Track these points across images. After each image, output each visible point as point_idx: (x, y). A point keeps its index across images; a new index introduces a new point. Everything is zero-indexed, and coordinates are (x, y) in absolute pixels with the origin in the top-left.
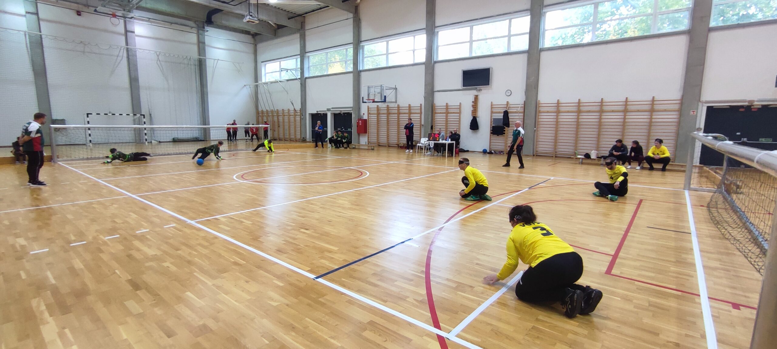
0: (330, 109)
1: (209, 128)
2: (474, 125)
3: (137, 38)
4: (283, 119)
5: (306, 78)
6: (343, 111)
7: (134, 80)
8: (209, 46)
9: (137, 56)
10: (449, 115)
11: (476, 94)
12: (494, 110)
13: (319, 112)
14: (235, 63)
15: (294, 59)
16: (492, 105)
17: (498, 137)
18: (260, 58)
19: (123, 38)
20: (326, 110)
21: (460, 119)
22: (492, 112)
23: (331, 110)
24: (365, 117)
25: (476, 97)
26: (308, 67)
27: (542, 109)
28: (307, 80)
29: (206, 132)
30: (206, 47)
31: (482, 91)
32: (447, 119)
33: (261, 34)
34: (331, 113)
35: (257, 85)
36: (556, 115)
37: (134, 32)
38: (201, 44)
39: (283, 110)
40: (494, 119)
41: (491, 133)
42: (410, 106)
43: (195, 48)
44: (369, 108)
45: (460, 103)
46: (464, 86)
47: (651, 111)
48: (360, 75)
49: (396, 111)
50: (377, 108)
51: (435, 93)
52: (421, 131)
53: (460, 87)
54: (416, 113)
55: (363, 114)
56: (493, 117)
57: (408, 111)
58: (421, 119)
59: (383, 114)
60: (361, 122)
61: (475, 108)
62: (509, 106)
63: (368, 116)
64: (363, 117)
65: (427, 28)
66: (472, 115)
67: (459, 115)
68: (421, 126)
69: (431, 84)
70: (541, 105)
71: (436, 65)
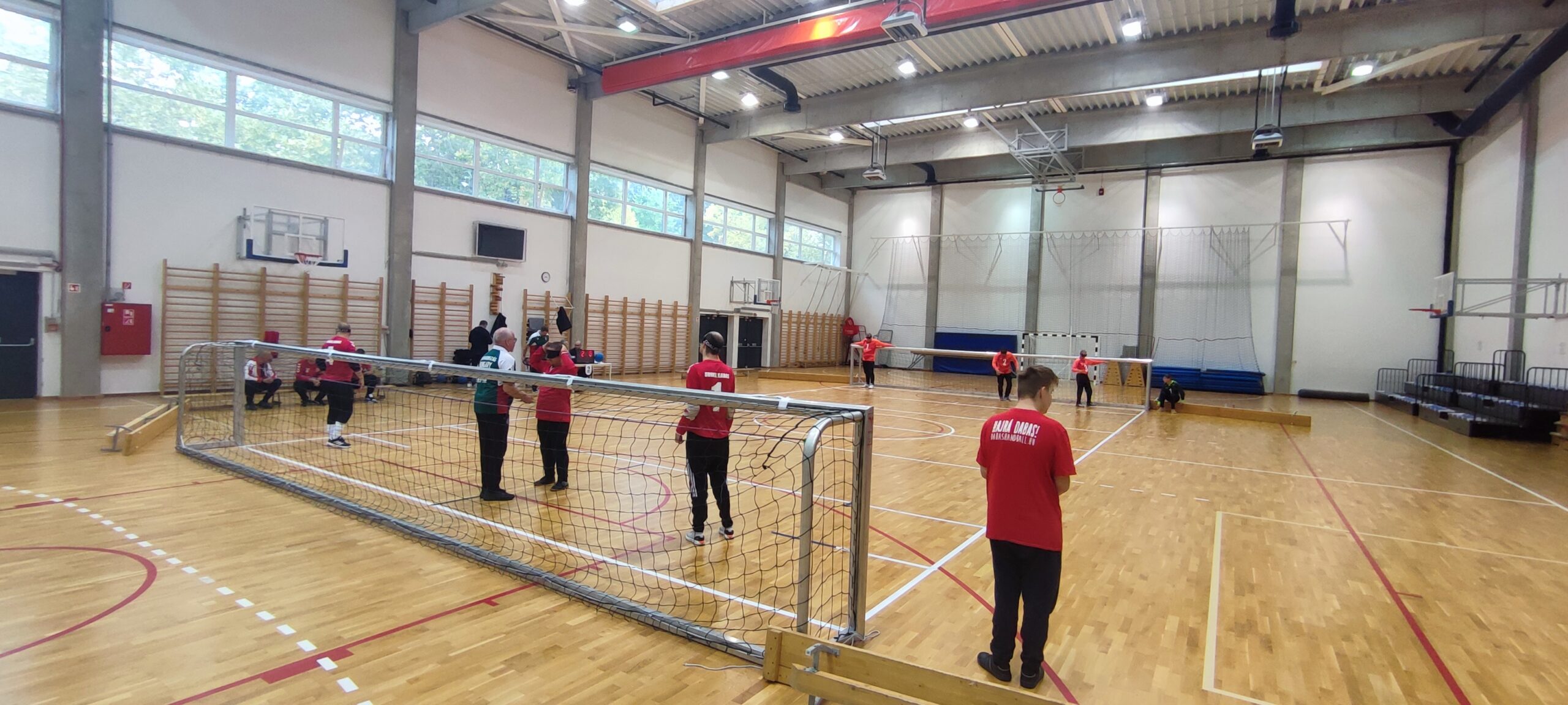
10: (447, 307)
11: (497, 273)
12: (529, 304)
16: (524, 294)
21: (470, 316)
22: (525, 308)
25: (497, 278)
27: (590, 308)
31: (509, 267)
32: (442, 315)
40: (531, 319)
42: (345, 280)
44: (166, 268)
45: (472, 286)
46: (479, 254)
47: (674, 316)
48: (110, 144)
49: (295, 289)
50: (214, 272)
51: (414, 257)
52: (379, 342)
53: (469, 255)
54: (362, 299)
55: (124, 283)
56: (529, 316)
57: (336, 292)
58: (380, 313)
59: (238, 291)
60: (131, 313)
61: (496, 298)
62: (551, 299)
63: (165, 293)
64: (121, 295)
65: (395, 103)
66: (491, 310)
67: (467, 308)
68: (379, 330)
69: (409, 236)
70: (590, 301)
71: (417, 196)
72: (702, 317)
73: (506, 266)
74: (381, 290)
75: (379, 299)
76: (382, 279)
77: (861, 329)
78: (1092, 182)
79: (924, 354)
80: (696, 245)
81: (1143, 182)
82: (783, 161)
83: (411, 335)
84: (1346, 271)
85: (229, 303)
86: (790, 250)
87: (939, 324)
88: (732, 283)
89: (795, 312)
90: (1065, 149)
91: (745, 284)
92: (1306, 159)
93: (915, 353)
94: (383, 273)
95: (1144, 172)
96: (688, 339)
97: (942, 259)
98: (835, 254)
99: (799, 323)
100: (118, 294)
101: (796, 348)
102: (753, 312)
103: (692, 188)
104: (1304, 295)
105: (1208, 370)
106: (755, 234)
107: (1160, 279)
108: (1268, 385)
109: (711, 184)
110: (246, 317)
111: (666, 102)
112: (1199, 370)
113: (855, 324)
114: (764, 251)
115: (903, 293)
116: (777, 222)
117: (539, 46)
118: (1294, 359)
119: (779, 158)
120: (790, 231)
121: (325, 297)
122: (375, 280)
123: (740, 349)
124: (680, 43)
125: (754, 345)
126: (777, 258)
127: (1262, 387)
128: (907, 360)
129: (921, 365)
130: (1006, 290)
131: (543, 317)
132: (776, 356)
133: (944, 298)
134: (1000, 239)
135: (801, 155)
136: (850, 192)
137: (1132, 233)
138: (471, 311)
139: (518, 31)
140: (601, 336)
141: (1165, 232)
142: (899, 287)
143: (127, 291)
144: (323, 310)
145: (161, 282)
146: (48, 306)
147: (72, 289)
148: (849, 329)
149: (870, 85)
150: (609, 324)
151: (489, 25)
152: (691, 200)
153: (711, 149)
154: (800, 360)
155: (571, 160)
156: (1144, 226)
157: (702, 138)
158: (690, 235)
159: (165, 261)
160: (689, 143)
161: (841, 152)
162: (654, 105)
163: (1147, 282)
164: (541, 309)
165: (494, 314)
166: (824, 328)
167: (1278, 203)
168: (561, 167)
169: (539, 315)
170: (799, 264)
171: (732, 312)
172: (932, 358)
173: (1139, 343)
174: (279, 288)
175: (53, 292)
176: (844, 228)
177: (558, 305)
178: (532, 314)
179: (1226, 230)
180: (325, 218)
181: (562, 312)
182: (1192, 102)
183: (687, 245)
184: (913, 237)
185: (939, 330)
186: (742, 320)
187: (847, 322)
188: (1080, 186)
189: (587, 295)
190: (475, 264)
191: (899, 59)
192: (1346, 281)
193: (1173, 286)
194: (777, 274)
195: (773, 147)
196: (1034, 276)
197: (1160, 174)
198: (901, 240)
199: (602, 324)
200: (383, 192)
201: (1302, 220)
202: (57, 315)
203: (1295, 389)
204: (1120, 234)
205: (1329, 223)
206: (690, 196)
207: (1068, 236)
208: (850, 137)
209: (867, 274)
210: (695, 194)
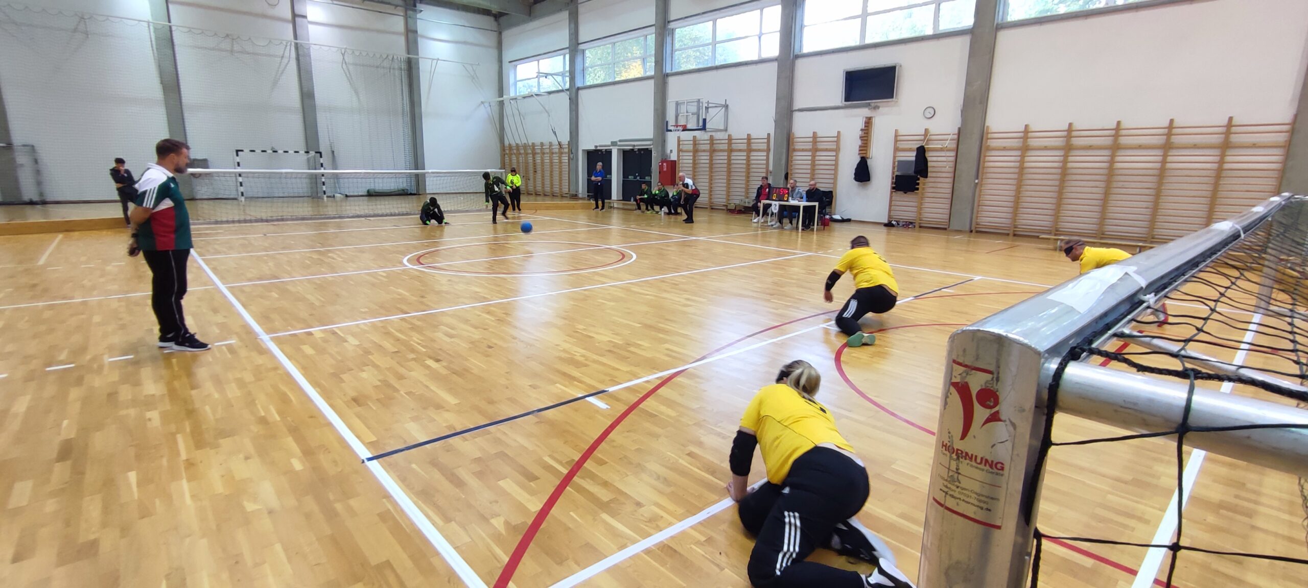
0: (616, 142)
1: (424, 175)
2: (863, 173)
3: (311, 27)
4: (542, 160)
5: (578, 89)
6: (637, 146)
7: (307, 96)
8: (423, 37)
9: (312, 56)
10: (818, 153)
11: (869, 116)
12: (901, 145)
13: (599, 148)
14: (465, 65)
15: (560, 55)
16: (896, 136)
17: (905, 195)
18: (508, 56)
19: (290, 26)
20: (610, 143)
21: (837, 160)
22: (896, 149)
23: (619, 143)
24: (674, 157)
25: (868, 122)
26: (582, 68)
27: (993, 143)
28: (581, 92)
29: (419, 180)
30: (419, 39)
31: (880, 108)
32: (813, 161)
33: (507, 14)
34: (618, 149)
35: (503, 101)
36: (1020, 154)
37: (305, 17)
38: (410, 35)
39: (542, 144)
40: (899, 162)
41: (893, 188)
42: (749, 138)
43: (402, 40)
45: (839, 132)
46: (846, 101)
48: (667, 82)
49: (726, 148)
50: (694, 140)
51: (795, 114)
53: (838, 103)
54: (758, 150)
55: (670, 151)
56: (898, 159)
57: (745, 147)
58: (768, 160)
61: (867, 142)
62: (929, 138)
66: (858, 152)
67: (834, 154)
70: (992, 136)
73: (878, 107)
74: (769, 142)
75: (768, 150)
76: (769, 135)
94: (772, 129)
121: (738, 151)
131: (909, 158)
138: (837, 156)
143: (671, 154)
145: (677, 148)
146: (653, 162)
150: (1031, 164)
159: (679, 137)
165: (861, 157)
174: (720, 147)
175: (653, 156)
189: (990, 127)
190: (843, 110)
199: (1018, 165)
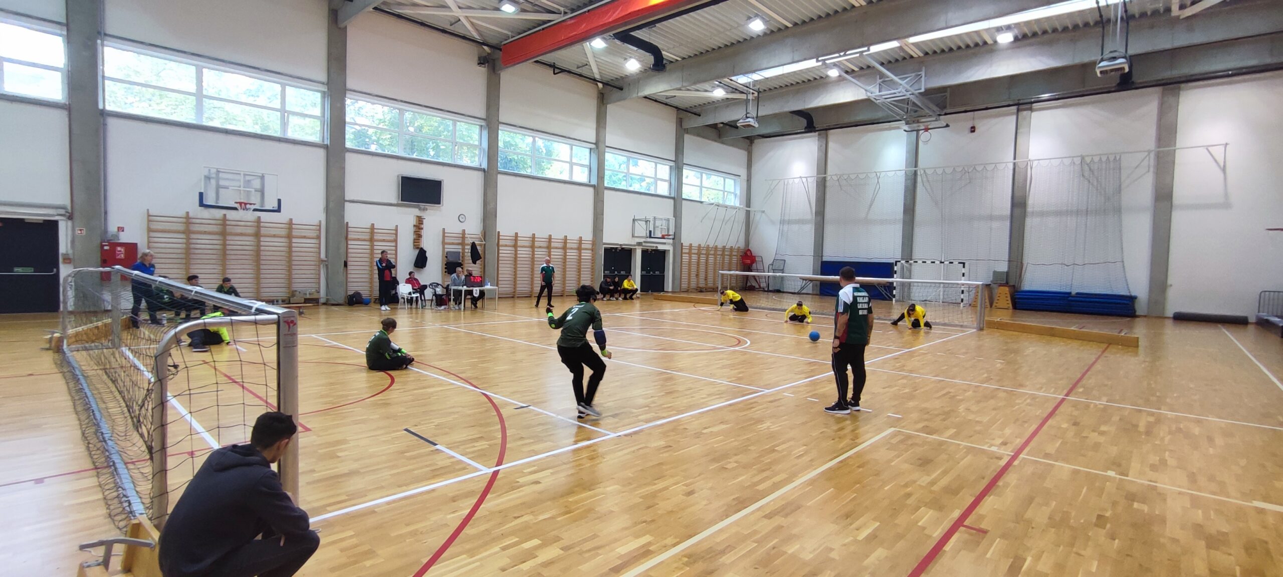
2: (421, 260)
10: (376, 244)
11: (419, 215)
12: (447, 240)
16: (443, 232)
21: (396, 250)
22: (444, 243)
24: (131, 238)
25: (420, 220)
27: (501, 242)
31: (429, 211)
32: (372, 250)
36: (514, 249)
40: (447, 252)
42: (291, 223)
44: (149, 216)
45: (397, 226)
46: (402, 200)
47: (579, 249)
48: (105, 125)
49: (251, 231)
50: (186, 218)
51: (347, 205)
52: (319, 271)
53: (394, 201)
54: (304, 237)
55: (118, 228)
56: (446, 250)
57: (284, 232)
58: (319, 248)
59: (205, 233)
60: (123, 250)
61: (418, 236)
62: (466, 236)
63: (148, 234)
64: (117, 236)
65: (329, 83)
66: (414, 245)
67: (393, 244)
68: (319, 261)
69: (342, 187)
70: (501, 237)
71: (348, 156)
72: (606, 249)
73: (427, 209)
74: (320, 230)
75: (319, 237)
76: (320, 222)
77: (757, 259)
78: (963, 121)
79: (811, 280)
80: (598, 189)
81: (1014, 117)
82: (681, 116)
83: (346, 265)
84: (1226, 195)
85: (199, 241)
86: (688, 192)
87: (825, 254)
88: (634, 220)
89: (695, 244)
90: (923, 90)
91: (646, 222)
92: (1183, 85)
93: (804, 279)
94: (322, 217)
95: (1014, 108)
96: (593, 269)
97: (828, 196)
98: (736, 195)
99: (699, 254)
100: (112, 235)
101: (697, 275)
102: (655, 245)
103: (594, 142)
104: (1180, 221)
105: (1077, 294)
106: (656, 179)
107: (1029, 209)
108: (1141, 307)
109: (611, 138)
110: (215, 252)
111: (563, 71)
112: (1070, 293)
113: (753, 255)
114: (666, 193)
115: (795, 227)
116: (678, 167)
117: (444, 31)
118: (1169, 282)
119: (677, 114)
120: (689, 175)
121: (274, 236)
122: (316, 222)
123: (642, 276)
124: (557, 18)
125: (657, 273)
126: (677, 200)
127: (1135, 312)
128: (796, 286)
129: (809, 289)
130: (882, 222)
131: (460, 250)
132: (677, 282)
133: (829, 230)
134: (878, 178)
135: (695, 110)
136: (748, 141)
137: (1000, 167)
138: (396, 246)
139: (425, 20)
140: (512, 266)
141: (1035, 163)
142: (789, 222)
143: (121, 233)
144: (273, 246)
145: (146, 226)
146: (64, 246)
147: (79, 232)
148: (748, 259)
149: (732, 44)
150: (518, 256)
151: (400, 16)
152: (594, 153)
153: (611, 109)
154: (701, 286)
155: (483, 123)
156: (1015, 159)
157: (603, 99)
158: (594, 182)
159: (148, 210)
160: (591, 105)
161: (728, 106)
162: (555, 74)
163: (1017, 211)
164: (458, 244)
165: (418, 248)
166: (724, 258)
167: (1152, 132)
168: (476, 130)
169: (458, 248)
170: (700, 204)
171: (635, 245)
172: (818, 283)
173: (1009, 267)
174: (239, 230)
175: (67, 235)
176: (743, 172)
177: (471, 241)
178: (450, 248)
179: (1096, 159)
180: (263, 174)
181: (473, 246)
182: (1046, 36)
183: (591, 190)
184: (801, 177)
185: (825, 259)
186: (645, 253)
187: (746, 253)
188: (945, 124)
189: (499, 232)
190: (399, 208)
191: (749, 18)
192: (1226, 205)
193: (1042, 214)
194: (677, 213)
195: (666, 104)
196: (910, 209)
197: (1031, 110)
198: (791, 181)
199: (513, 256)
200: (322, 153)
201: (1178, 145)
202: (70, 252)
203: (1170, 312)
204: (990, 168)
205: (1207, 148)
206: (594, 148)
207: (940, 171)
208: (732, 92)
209: (763, 212)
210: (597, 147)
